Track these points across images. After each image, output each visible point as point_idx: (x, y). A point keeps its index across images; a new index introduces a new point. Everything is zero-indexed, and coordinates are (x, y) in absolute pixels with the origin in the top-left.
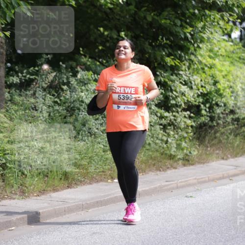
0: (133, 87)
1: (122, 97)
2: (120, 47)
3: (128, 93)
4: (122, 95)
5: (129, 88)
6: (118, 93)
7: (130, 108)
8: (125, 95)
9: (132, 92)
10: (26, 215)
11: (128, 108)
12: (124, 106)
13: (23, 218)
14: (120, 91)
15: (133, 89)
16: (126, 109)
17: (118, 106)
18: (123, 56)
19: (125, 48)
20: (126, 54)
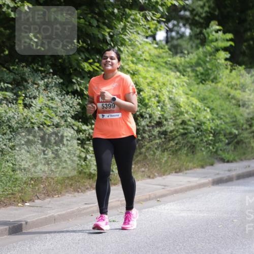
2: (107, 58)
7: (114, 116)
10: (7, 227)
11: (112, 116)
12: (108, 115)
13: (6, 229)
16: (110, 117)
17: (103, 115)
18: (110, 68)
19: (112, 58)
20: (112, 65)
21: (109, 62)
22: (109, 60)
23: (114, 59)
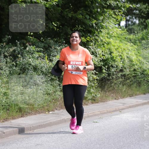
0: (80, 61)
1: (74, 67)
2: (73, 37)
3: (77, 65)
4: (74, 65)
5: (78, 61)
6: (72, 65)
7: (79, 73)
8: (76, 66)
9: (80, 64)
11: (77, 73)
12: (75, 72)
14: (73, 63)
15: (80, 62)
18: (75, 43)
19: (76, 37)
20: (77, 41)
21: (75, 39)
22: (75, 38)
23: (77, 38)
